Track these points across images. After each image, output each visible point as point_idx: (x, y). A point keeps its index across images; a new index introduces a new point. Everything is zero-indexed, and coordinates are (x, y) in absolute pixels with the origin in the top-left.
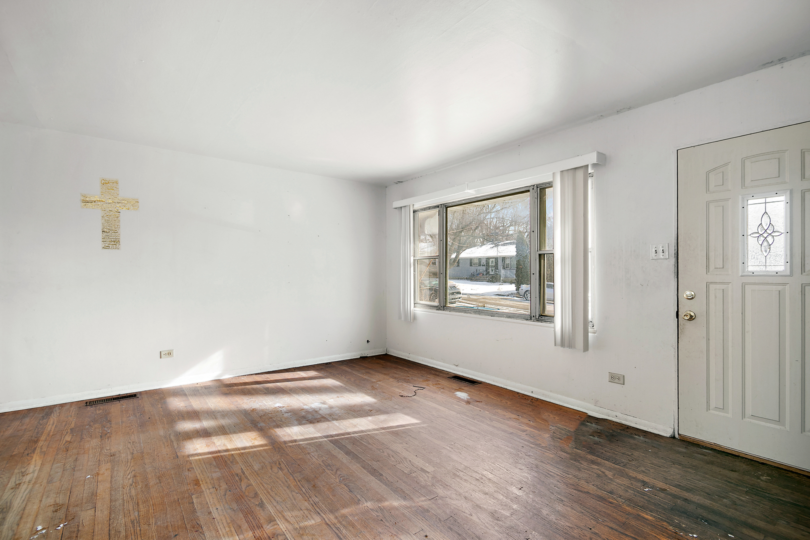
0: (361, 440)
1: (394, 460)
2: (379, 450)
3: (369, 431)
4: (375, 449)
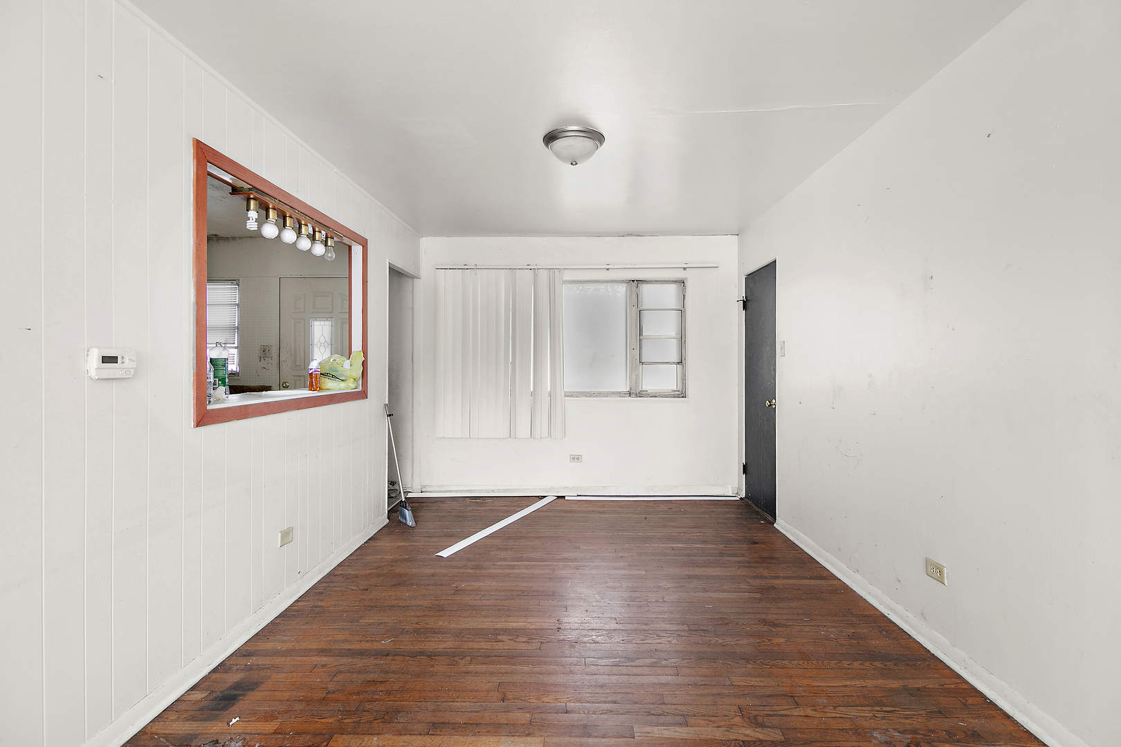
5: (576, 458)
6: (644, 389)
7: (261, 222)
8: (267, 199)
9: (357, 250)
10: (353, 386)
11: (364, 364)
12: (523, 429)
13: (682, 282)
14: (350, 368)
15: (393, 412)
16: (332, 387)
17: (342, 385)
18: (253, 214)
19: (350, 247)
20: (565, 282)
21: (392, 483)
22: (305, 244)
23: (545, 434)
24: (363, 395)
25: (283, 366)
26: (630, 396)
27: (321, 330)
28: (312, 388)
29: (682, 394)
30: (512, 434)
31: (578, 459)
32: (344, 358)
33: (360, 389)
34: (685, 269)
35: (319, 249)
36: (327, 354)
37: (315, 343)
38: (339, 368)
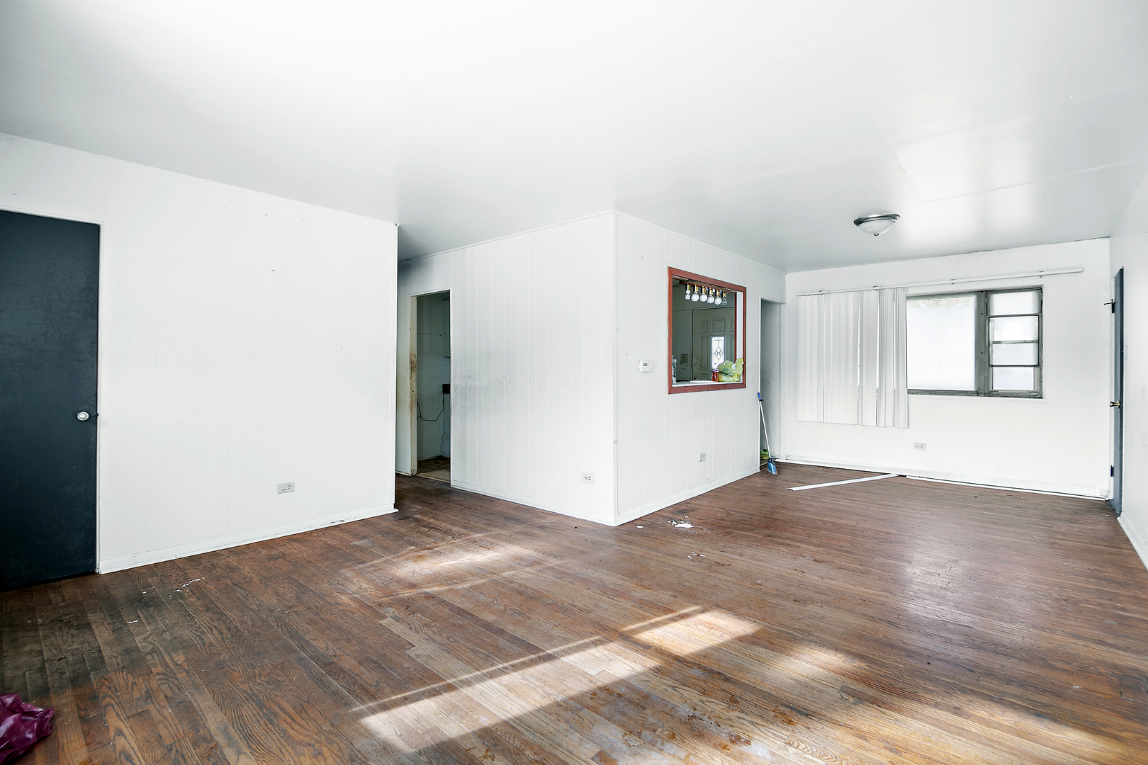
0: (488, 656)
1: (433, 628)
2: (455, 641)
3: (480, 679)
4: (461, 641)
5: (920, 446)
6: (994, 389)
7: (691, 295)
8: (694, 283)
9: (740, 295)
10: (737, 380)
11: (744, 366)
12: (869, 418)
13: (1039, 289)
14: (736, 369)
15: (763, 397)
16: (725, 380)
17: (731, 378)
18: (688, 292)
19: (736, 294)
20: (908, 298)
21: (764, 450)
22: (711, 300)
23: (889, 423)
24: (743, 385)
25: (694, 367)
26: (978, 395)
27: (718, 344)
28: (714, 380)
29: (1037, 395)
30: (860, 422)
31: (924, 447)
32: (732, 363)
33: (741, 382)
34: (1041, 276)
35: (719, 301)
36: (722, 360)
37: (713, 352)
38: (729, 369)
